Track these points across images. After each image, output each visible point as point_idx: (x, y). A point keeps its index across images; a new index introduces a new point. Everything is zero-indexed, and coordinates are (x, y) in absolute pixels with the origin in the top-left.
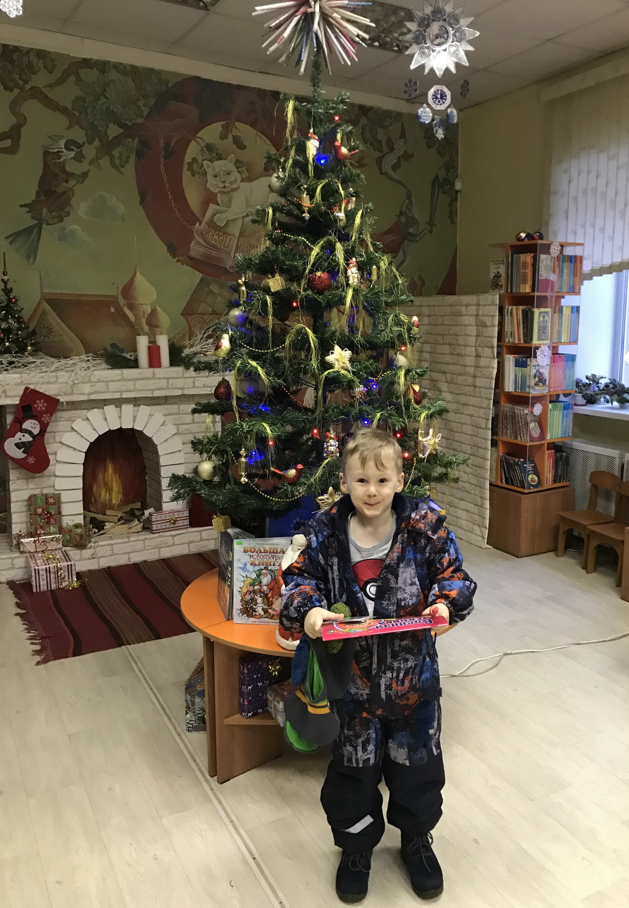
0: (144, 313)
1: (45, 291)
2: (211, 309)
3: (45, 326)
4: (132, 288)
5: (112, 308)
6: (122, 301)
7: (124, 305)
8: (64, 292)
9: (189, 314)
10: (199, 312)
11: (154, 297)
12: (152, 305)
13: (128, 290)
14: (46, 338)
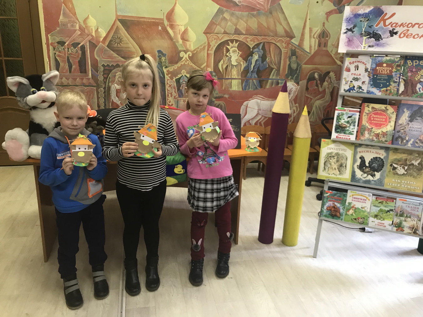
0: (180, 30)
1: (118, 14)
2: (223, 30)
3: (118, 37)
4: (173, 14)
5: (159, 27)
6: (166, 23)
7: (167, 25)
8: (130, 15)
9: (208, 33)
10: (215, 32)
11: (187, 20)
12: (185, 26)
13: (170, 15)
14: (118, 44)
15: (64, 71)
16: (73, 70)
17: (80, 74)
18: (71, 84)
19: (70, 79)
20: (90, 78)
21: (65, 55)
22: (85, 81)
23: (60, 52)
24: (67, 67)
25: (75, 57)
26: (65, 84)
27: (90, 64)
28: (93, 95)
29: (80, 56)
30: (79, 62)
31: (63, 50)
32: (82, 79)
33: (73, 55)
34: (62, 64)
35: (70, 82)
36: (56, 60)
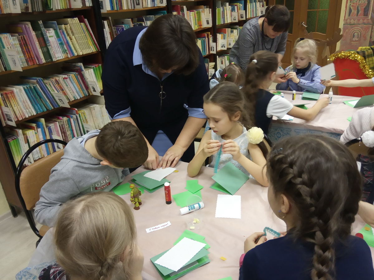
15: (353, 15)
16: (359, 14)
17: (363, 16)
18: (355, 23)
19: (356, 20)
20: (369, 19)
21: (356, 5)
22: (365, 21)
23: (353, 4)
24: (356, 12)
25: (363, 6)
26: (352, 23)
27: (371, 10)
28: (369, 30)
29: (366, 5)
30: (365, 9)
31: (356, 2)
32: (364, 20)
33: (362, 5)
34: (353, 11)
35: (356, 22)
36: (350, 9)
